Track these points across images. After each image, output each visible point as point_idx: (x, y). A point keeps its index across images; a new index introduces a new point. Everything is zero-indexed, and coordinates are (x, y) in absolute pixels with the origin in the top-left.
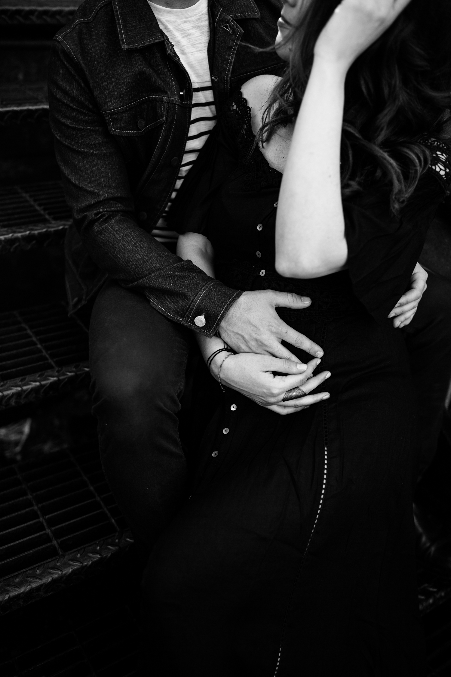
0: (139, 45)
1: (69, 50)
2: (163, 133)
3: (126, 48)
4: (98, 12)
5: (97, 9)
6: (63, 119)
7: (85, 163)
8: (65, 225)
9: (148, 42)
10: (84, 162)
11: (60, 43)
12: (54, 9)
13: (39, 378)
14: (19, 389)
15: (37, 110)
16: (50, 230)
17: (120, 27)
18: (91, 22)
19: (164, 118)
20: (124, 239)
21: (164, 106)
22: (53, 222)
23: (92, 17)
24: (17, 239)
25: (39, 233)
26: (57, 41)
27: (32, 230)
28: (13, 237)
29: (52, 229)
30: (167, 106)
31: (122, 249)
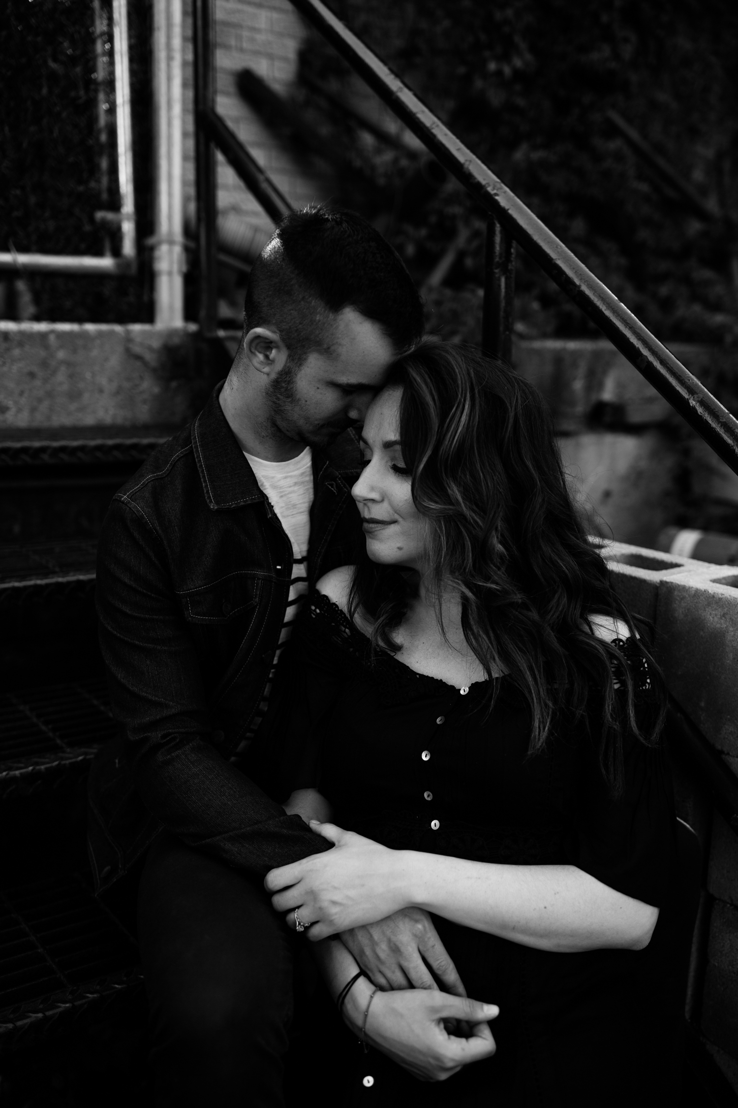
0: (232, 504)
1: (141, 514)
2: (254, 620)
3: (216, 508)
4: (175, 463)
5: (173, 460)
6: (119, 605)
7: (148, 662)
8: (86, 754)
9: (244, 501)
10: (146, 661)
11: (126, 505)
12: (75, 443)
13: (41, 1006)
14: (10, 1026)
15: (47, 585)
16: (63, 762)
17: (205, 481)
18: (166, 476)
19: (257, 599)
20: (203, 773)
21: (258, 584)
22: (68, 750)
23: (168, 470)
24: (14, 778)
25: (46, 769)
26: (123, 502)
27: (37, 764)
28: (8, 776)
29: (67, 762)
30: (261, 584)
31: (200, 789)
